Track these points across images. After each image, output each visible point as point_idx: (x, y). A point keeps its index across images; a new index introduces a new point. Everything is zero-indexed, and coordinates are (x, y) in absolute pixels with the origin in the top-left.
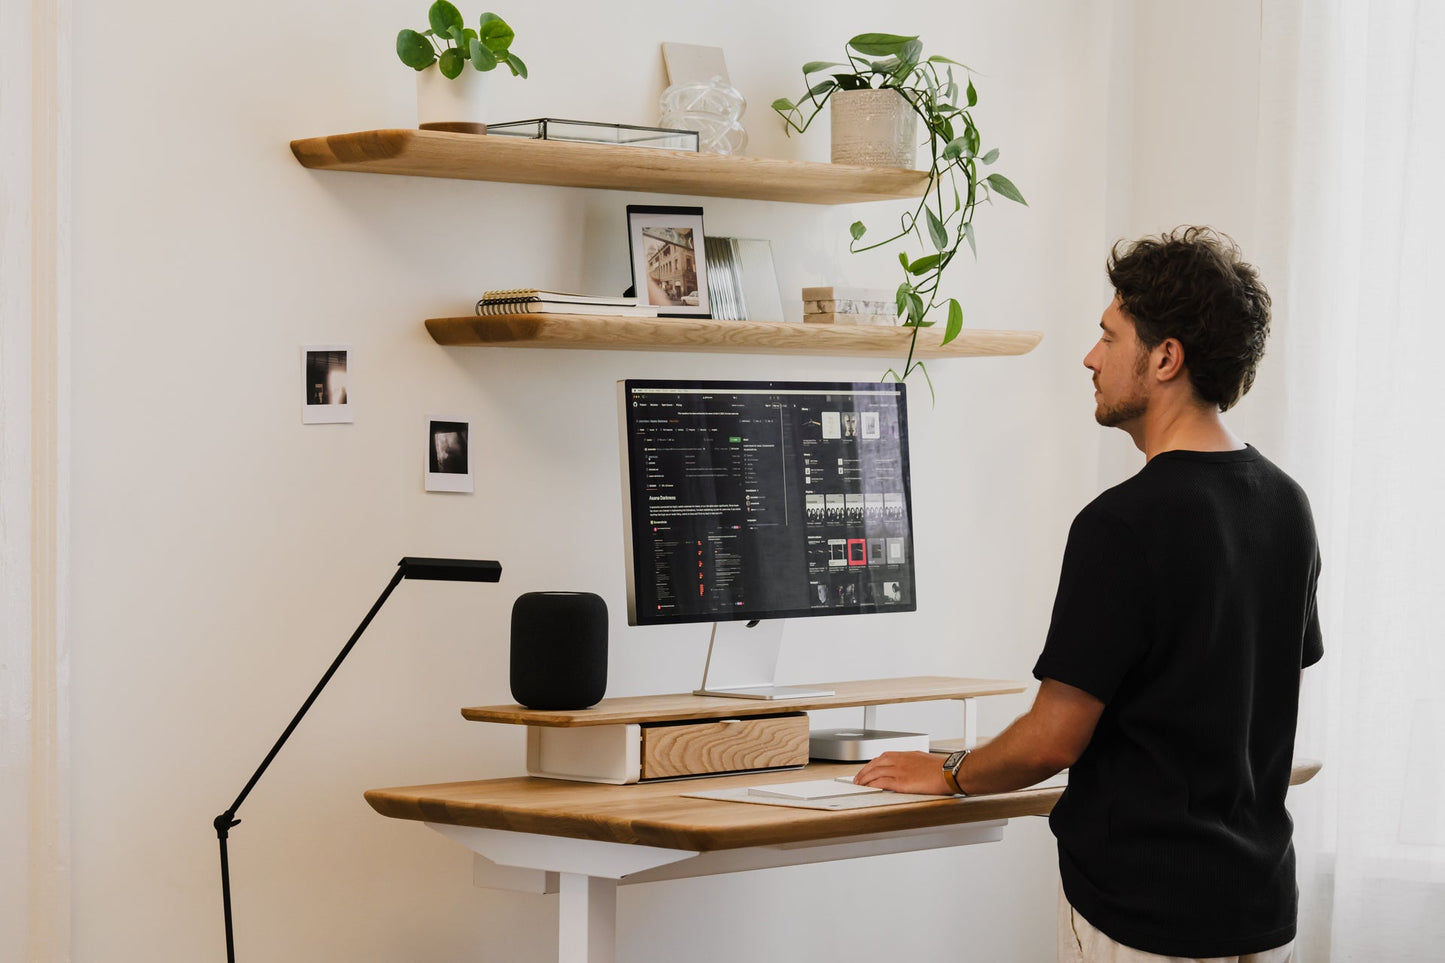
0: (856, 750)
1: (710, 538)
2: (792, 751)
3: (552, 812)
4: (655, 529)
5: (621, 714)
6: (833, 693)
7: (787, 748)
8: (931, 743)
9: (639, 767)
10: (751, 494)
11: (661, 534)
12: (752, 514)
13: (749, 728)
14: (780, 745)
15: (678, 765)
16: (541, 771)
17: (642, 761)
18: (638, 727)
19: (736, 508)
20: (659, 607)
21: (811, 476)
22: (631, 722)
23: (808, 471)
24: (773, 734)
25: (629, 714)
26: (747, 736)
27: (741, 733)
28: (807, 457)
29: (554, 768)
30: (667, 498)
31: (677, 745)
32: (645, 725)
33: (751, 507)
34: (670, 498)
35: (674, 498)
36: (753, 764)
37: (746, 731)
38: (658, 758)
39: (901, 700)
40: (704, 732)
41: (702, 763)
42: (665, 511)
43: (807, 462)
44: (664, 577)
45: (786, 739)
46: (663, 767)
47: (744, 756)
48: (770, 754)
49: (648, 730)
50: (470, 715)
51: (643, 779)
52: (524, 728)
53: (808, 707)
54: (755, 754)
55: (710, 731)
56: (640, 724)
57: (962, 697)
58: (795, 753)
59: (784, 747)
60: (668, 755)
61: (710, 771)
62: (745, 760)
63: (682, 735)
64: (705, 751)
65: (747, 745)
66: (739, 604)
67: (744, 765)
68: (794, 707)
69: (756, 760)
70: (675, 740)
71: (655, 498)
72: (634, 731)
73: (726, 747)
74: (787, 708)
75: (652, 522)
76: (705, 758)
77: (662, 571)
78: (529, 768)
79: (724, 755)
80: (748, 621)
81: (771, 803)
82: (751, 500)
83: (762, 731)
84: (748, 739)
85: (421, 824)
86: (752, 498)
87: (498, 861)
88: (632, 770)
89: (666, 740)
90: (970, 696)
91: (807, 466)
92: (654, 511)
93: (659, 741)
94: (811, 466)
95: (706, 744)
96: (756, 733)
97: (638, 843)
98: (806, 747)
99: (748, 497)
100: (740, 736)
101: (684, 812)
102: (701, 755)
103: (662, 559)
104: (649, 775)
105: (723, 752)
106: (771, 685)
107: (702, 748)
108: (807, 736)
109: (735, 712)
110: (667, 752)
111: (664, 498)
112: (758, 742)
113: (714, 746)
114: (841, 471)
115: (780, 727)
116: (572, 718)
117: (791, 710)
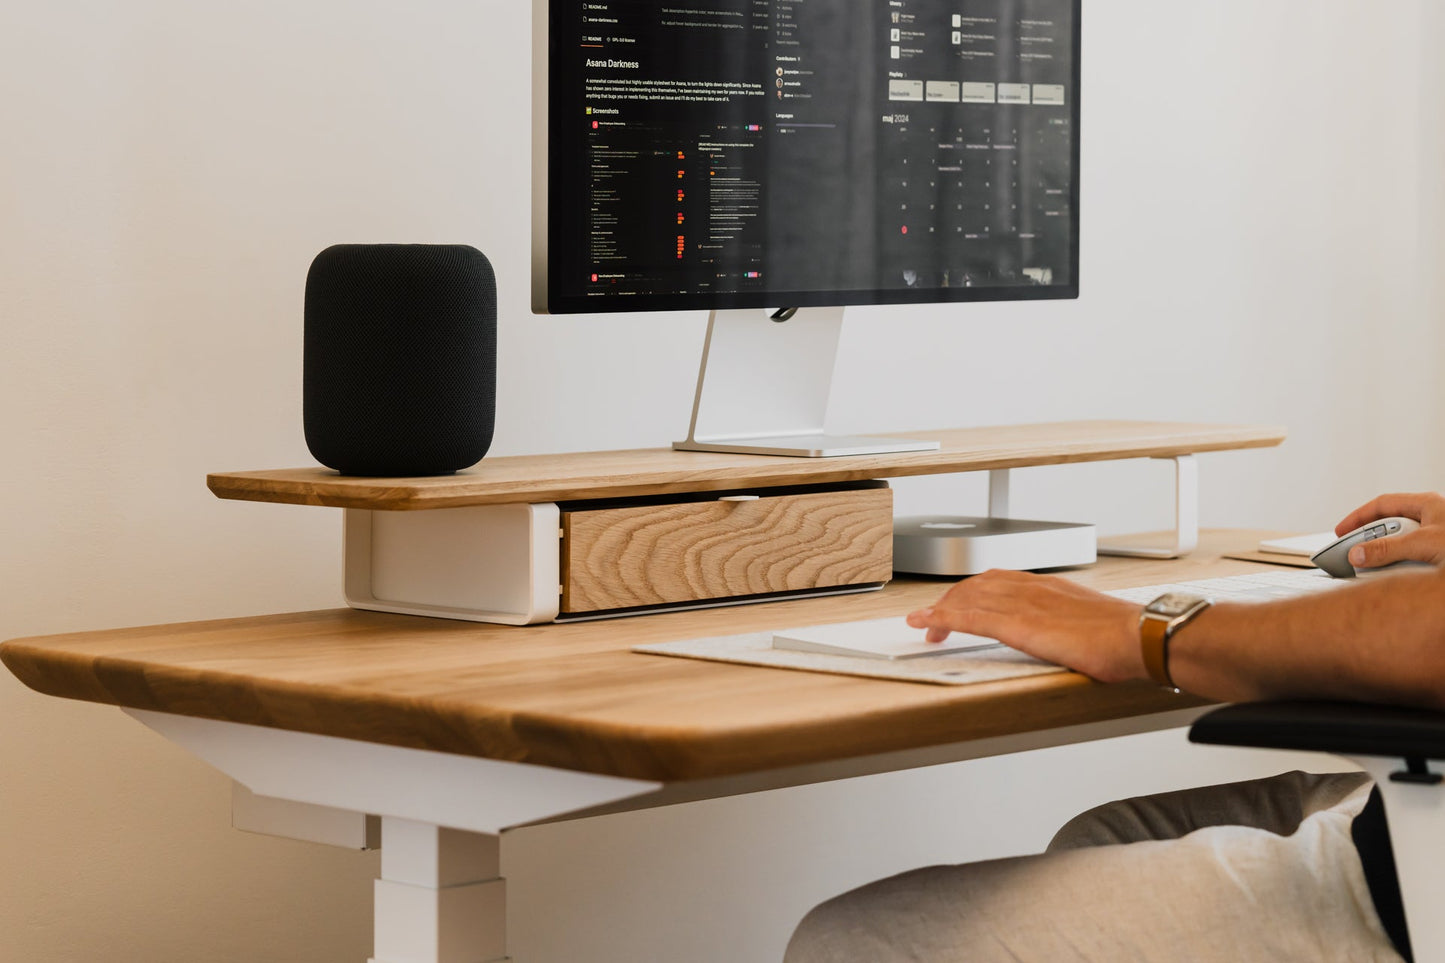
0: (963, 554)
1: (703, 147)
2: (861, 556)
3: (351, 690)
4: (595, 125)
5: (518, 484)
6: (937, 445)
7: (853, 550)
8: (1099, 541)
9: (557, 589)
10: (786, 65)
11: (605, 136)
12: (786, 105)
13: (778, 510)
14: (835, 546)
15: (637, 585)
16: (374, 598)
17: (564, 578)
18: (554, 511)
19: (756, 90)
20: (595, 278)
21: (902, 44)
22: (541, 500)
23: (895, 34)
24: (824, 523)
25: (534, 483)
26: (774, 525)
27: (760, 521)
28: (896, 9)
29: (401, 593)
30: (621, 64)
31: (633, 546)
32: (569, 505)
33: (786, 89)
34: (629, 65)
35: (635, 65)
36: (784, 582)
37: (772, 517)
38: (596, 572)
39: (1063, 459)
40: (687, 520)
41: (685, 582)
42: (617, 89)
43: (895, 17)
44: (608, 219)
45: (849, 531)
46: (605, 589)
47: (768, 567)
48: (818, 561)
49: (575, 517)
50: (225, 487)
51: (565, 615)
52: (338, 513)
53: (891, 472)
54: (789, 562)
55: (699, 518)
56: (557, 503)
57: (1171, 454)
58: (866, 559)
59: (846, 547)
60: (616, 564)
61: (702, 596)
62: (769, 576)
63: (644, 526)
64: (689, 558)
65: (776, 544)
66: (751, 275)
67: (767, 584)
68: (863, 471)
69: (791, 575)
70: (630, 535)
71: (597, 64)
72: (545, 521)
73: (731, 547)
74: (851, 473)
75: (589, 111)
76: (690, 572)
77: (605, 207)
78: (350, 590)
79: (727, 565)
80: (775, 310)
81: (833, 669)
82: (786, 78)
83: (802, 516)
84: (776, 532)
85: (116, 709)
86: (785, 73)
87: (257, 788)
88: (544, 597)
89: (612, 535)
90: (1186, 452)
91: (895, 26)
92: (595, 89)
93: (597, 537)
94: (901, 26)
95: (693, 543)
96: (789, 522)
97: (529, 760)
98: (886, 547)
99: (779, 71)
100: (758, 528)
101: (633, 691)
102: (683, 566)
103: (604, 184)
104: (576, 605)
105: (726, 559)
106: (820, 431)
107: (685, 550)
108: (887, 527)
109: (751, 480)
110: (612, 560)
111: (616, 65)
112: (794, 539)
113: (708, 547)
114: (956, 38)
115: (834, 510)
116: (414, 491)
117: (857, 477)
